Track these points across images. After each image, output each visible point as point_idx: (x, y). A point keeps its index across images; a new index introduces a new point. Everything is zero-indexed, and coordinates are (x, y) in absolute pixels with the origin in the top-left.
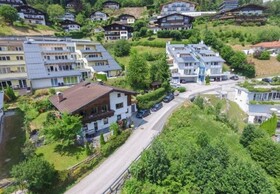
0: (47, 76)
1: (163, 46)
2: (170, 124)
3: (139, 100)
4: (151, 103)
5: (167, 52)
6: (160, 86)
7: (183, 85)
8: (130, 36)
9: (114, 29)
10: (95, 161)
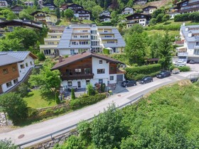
0: (68, 47)
1: (177, 29)
2: (150, 98)
3: (128, 71)
4: (140, 75)
5: (181, 33)
6: (156, 62)
7: (188, 65)
8: (147, 23)
9: (135, 18)
10: (61, 110)
